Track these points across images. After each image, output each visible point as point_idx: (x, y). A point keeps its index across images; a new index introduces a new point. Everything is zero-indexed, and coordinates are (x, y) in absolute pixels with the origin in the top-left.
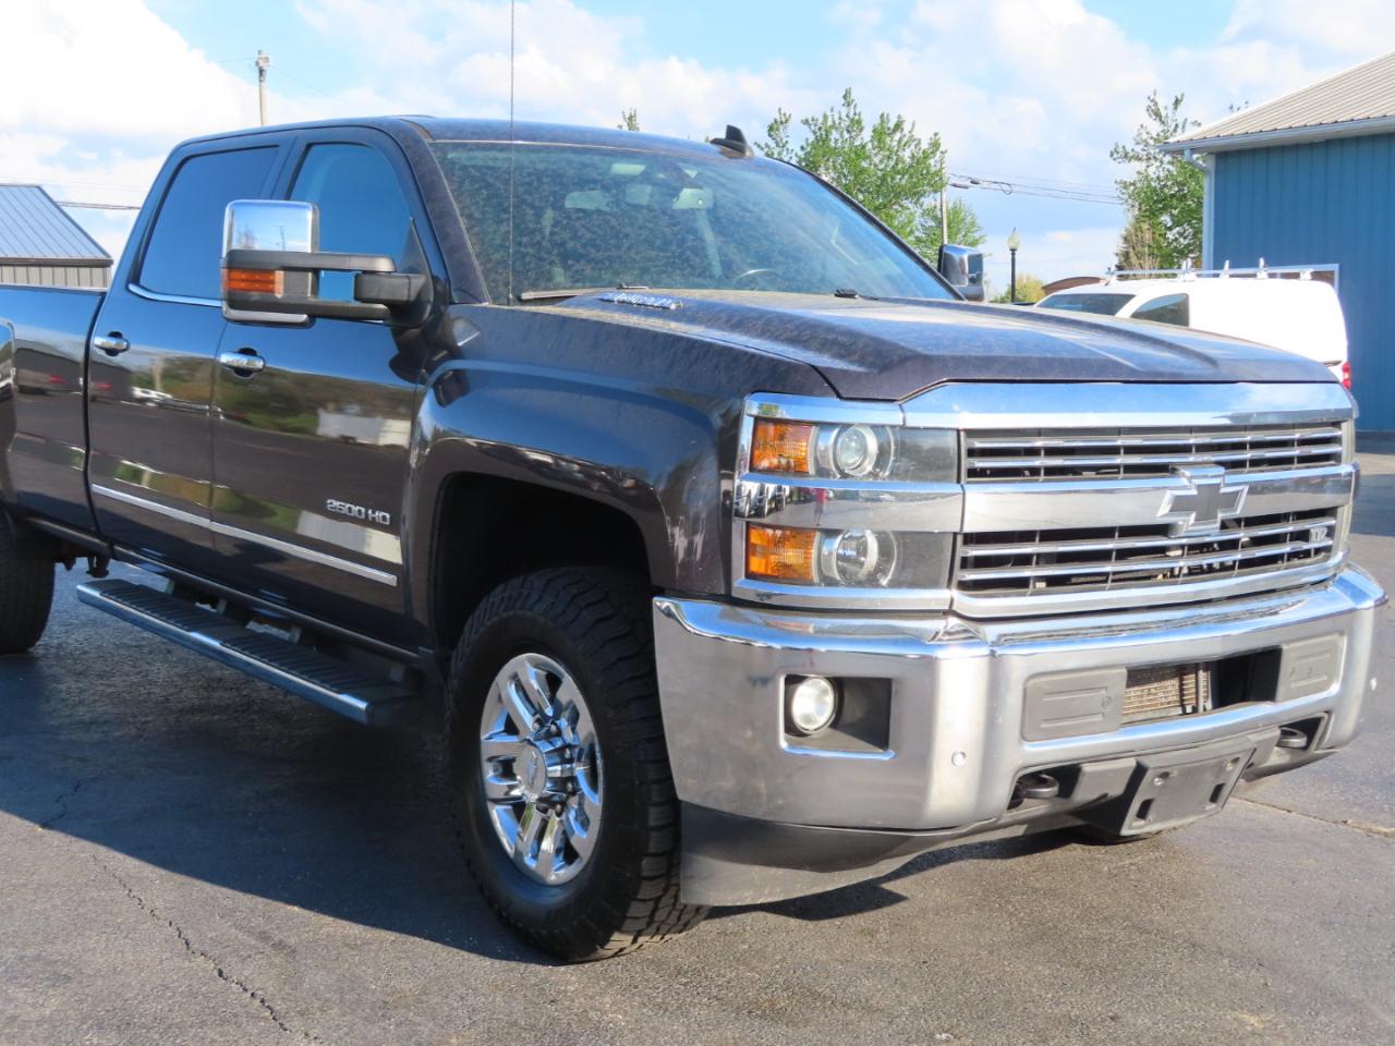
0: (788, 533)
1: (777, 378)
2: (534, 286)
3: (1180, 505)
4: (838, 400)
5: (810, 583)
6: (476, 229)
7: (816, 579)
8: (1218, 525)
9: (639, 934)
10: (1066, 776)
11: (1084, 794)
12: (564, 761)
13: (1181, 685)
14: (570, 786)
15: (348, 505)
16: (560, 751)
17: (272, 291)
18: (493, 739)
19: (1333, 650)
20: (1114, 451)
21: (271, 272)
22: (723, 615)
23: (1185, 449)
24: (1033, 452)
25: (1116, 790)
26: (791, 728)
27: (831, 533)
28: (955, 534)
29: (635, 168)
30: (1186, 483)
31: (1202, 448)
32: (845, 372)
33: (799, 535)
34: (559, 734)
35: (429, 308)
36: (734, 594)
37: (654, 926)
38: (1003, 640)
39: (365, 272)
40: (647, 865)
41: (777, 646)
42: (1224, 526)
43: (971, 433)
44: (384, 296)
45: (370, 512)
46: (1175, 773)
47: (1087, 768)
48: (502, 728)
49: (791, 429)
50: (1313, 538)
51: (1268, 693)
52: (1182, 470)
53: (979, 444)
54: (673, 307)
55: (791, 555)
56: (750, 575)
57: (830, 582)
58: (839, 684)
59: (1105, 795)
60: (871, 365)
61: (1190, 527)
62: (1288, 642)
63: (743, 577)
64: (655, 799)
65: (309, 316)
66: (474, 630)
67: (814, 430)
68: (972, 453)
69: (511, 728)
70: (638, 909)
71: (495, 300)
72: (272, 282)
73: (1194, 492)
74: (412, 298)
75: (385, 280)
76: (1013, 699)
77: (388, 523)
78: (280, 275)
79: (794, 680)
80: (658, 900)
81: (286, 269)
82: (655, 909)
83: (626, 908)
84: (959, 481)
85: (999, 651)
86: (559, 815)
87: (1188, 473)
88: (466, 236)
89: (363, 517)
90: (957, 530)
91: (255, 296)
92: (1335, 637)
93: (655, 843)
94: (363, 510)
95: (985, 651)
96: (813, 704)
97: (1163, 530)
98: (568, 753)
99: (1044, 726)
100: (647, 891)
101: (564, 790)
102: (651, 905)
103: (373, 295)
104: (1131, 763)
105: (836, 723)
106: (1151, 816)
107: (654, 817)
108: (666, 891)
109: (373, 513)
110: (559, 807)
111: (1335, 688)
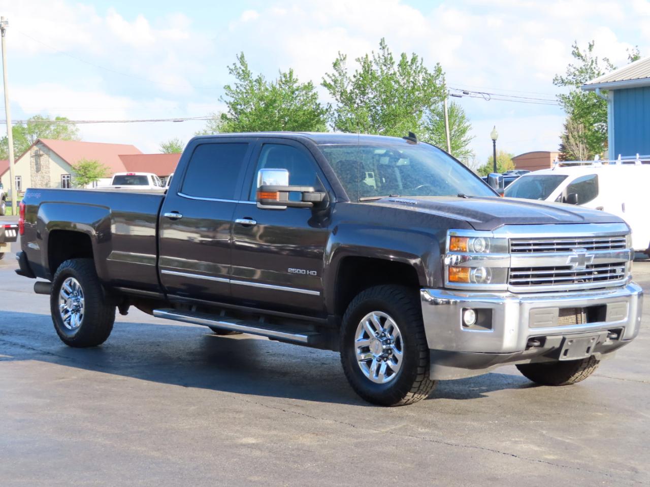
0: (460, 269)
1: (456, 225)
2: (363, 196)
3: (573, 260)
4: (474, 230)
5: (468, 283)
6: (340, 177)
7: (469, 281)
8: (585, 266)
9: (415, 393)
10: (542, 340)
11: (548, 346)
12: (387, 344)
13: (577, 317)
14: (390, 351)
15: (298, 270)
16: (386, 341)
17: (276, 199)
18: (359, 340)
19: (625, 307)
20: (553, 244)
21: (276, 192)
22: (441, 293)
23: (574, 244)
24: (529, 245)
25: (557, 346)
26: (464, 325)
27: (473, 268)
28: (508, 268)
29: (382, 151)
30: (576, 253)
31: (579, 243)
32: (476, 222)
33: (464, 269)
34: (385, 336)
35: (328, 203)
36: (446, 287)
37: (419, 391)
38: (524, 299)
39: (305, 192)
40: (419, 370)
41: (458, 301)
42: (587, 267)
43: (512, 239)
44: (312, 200)
45: (308, 271)
46: (574, 341)
47: (548, 338)
48: (362, 337)
49: (461, 239)
50: (617, 272)
51: (603, 319)
52: (574, 250)
53: (514, 242)
54: (416, 203)
55: (461, 275)
56: (450, 281)
57: (473, 282)
58: (477, 311)
59: (553, 347)
60: (483, 220)
61: (576, 267)
62: (609, 303)
63: (448, 282)
64: (422, 349)
65: (288, 207)
66: (352, 307)
67: (468, 239)
68: (513, 245)
69: (366, 336)
70: (415, 385)
71: (352, 201)
72: (276, 196)
73: (577, 256)
74: (321, 200)
75: (312, 195)
76: (526, 315)
77: (316, 274)
78: (278, 194)
79: (464, 310)
80: (421, 382)
81: (280, 191)
82: (420, 385)
83: (412, 384)
84: (509, 253)
85: (522, 301)
86: (385, 361)
87: (575, 251)
88: (338, 180)
89: (305, 273)
90: (509, 267)
91: (270, 200)
92: (625, 303)
93: (421, 363)
94: (305, 271)
95: (518, 301)
96: (470, 317)
97: (568, 268)
98: (389, 341)
99: (535, 324)
100: (419, 379)
101: (387, 353)
102: (419, 383)
103: (309, 199)
104: (561, 337)
105: (476, 323)
106: (568, 355)
107: (421, 355)
108: (424, 379)
109: (309, 271)
110: (385, 359)
111: (626, 319)
